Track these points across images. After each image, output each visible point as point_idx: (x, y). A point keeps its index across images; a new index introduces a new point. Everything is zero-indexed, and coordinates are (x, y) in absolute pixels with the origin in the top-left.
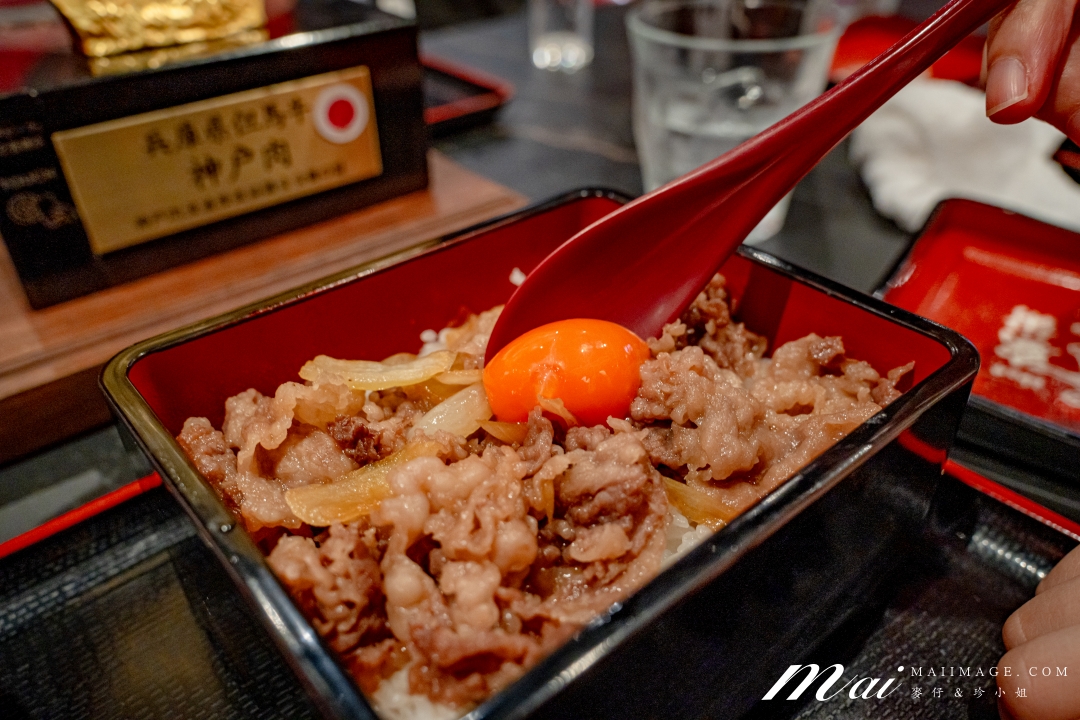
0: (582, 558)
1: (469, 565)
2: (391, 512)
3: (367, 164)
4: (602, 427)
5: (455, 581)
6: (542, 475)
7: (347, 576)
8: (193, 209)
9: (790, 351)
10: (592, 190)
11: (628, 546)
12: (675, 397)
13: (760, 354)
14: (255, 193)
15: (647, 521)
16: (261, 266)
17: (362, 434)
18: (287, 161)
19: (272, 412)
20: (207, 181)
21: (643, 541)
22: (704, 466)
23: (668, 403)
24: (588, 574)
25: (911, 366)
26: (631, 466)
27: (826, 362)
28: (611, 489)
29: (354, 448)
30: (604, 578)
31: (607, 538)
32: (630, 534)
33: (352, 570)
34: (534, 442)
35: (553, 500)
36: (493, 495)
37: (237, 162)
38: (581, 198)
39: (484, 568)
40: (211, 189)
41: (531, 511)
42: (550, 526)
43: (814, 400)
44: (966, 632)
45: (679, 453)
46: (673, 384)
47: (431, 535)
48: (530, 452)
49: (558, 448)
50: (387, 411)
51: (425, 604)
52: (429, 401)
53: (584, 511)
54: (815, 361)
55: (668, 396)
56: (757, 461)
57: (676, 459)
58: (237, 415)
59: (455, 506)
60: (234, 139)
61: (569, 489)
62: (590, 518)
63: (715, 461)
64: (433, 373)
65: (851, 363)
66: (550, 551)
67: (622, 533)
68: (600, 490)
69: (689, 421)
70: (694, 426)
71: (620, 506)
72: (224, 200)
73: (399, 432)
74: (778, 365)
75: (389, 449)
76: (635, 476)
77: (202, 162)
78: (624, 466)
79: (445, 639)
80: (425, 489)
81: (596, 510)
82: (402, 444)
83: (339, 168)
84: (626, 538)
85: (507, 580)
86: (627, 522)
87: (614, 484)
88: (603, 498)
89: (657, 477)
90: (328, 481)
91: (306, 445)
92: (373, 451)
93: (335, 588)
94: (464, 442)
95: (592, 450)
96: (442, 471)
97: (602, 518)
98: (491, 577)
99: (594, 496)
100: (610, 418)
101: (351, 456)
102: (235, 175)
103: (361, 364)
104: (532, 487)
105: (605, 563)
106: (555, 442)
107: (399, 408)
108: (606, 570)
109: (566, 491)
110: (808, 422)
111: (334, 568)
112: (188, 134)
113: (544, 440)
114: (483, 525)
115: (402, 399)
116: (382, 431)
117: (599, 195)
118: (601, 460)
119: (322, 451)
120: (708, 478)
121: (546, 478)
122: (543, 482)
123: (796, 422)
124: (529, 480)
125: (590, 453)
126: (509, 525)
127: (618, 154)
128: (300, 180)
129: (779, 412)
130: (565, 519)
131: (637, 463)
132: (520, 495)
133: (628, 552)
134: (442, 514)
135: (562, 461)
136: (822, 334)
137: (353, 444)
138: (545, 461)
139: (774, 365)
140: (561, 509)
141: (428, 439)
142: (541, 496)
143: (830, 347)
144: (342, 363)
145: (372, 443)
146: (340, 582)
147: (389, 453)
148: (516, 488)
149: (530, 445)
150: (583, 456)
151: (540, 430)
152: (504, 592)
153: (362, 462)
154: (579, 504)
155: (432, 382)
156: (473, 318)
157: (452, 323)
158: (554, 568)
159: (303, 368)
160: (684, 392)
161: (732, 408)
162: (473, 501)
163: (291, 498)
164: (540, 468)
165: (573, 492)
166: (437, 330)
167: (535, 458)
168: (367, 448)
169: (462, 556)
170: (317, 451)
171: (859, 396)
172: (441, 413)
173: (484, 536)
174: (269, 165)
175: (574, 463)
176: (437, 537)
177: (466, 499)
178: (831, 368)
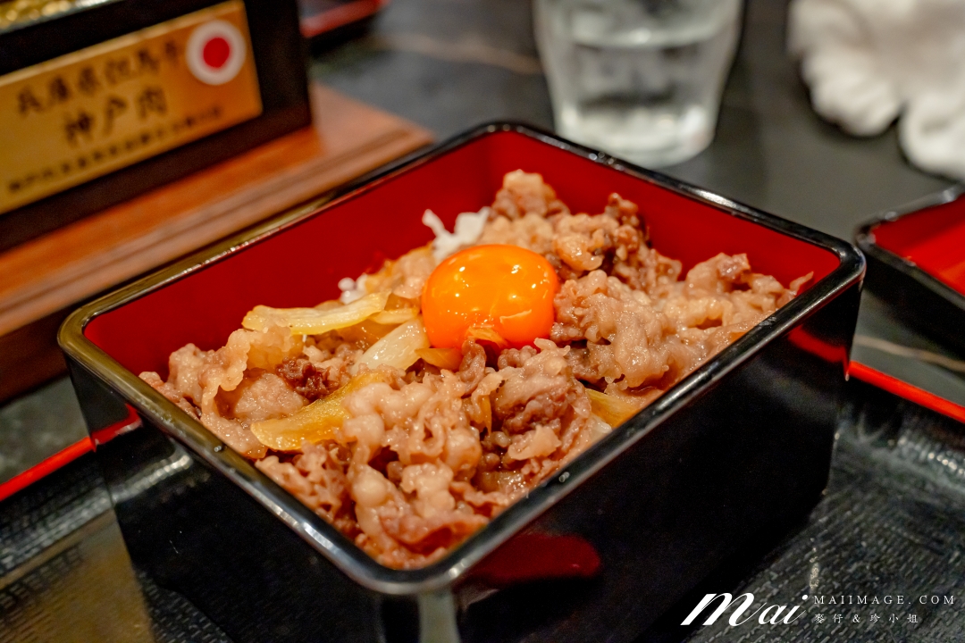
0: (520, 457)
1: (426, 466)
2: (354, 429)
3: (248, 105)
4: (529, 347)
5: (415, 480)
6: (479, 392)
7: (323, 483)
8: (66, 168)
9: (701, 271)
10: (499, 124)
11: (558, 444)
12: (586, 320)
13: (675, 278)
14: (129, 146)
15: (574, 424)
16: (144, 225)
17: (310, 372)
18: (162, 109)
19: (224, 359)
20: (80, 138)
21: (571, 441)
22: (619, 376)
23: (582, 325)
24: (525, 471)
25: (810, 276)
26: (556, 376)
27: (734, 278)
28: (540, 397)
29: (304, 386)
30: (539, 472)
31: (540, 439)
32: (560, 433)
33: (327, 478)
34: (469, 366)
35: (491, 413)
36: (439, 408)
37: (110, 115)
38: (487, 134)
39: (438, 467)
40: (84, 145)
41: (473, 423)
42: (488, 437)
43: (722, 314)
44: (886, 525)
45: (596, 368)
46: (583, 307)
47: (388, 447)
48: (466, 374)
49: (491, 370)
50: (326, 353)
51: (390, 503)
52: (366, 341)
53: (518, 420)
54: (723, 279)
55: (581, 318)
56: (667, 368)
57: (594, 373)
58: (185, 367)
59: (406, 423)
60: (106, 90)
61: (504, 402)
62: (523, 425)
63: (629, 371)
64: (368, 314)
65: (757, 278)
66: (491, 457)
67: (552, 433)
68: (529, 400)
69: (602, 339)
70: (607, 343)
71: (549, 411)
72: (98, 156)
73: (342, 369)
74: (691, 286)
75: (336, 384)
76: (560, 384)
77: (75, 117)
78: (550, 377)
79: (412, 523)
80: (379, 411)
81: (528, 417)
82: (348, 379)
83: (216, 112)
84: (556, 438)
85: (458, 476)
86: (556, 424)
87: (541, 393)
88: (533, 406)
89: (580, 388)
90: (283, 416)
91: (259, 386)
92: (322, 387)
93: (313, 494)
94: (403, 374)
95: (521, 366)
96: (391, 394)
97: (534, 424)
98: (445, 474)
99: (524, 406)
100: (537, 339)
101: (302, 394)
102: (109, 128)
103: (299, 311)
104: (471, 403)
105: (540, 460)
106: (488, 365)
107: (338, 349)
108: (541, 466)
109: (500, 405)
110: (715, 333)
111: (311, 478)
112: (60, 89)
113: (478, 363)
114: (434, 434)
115: (339, 341)
116: (329, 368)
117: (506, 128)
118: (529, 375)
119: (275, 390)
120: (625, 388)
121: (482, 394)
122: (480, 399)
123: (705, 334)
124: (467, 399)
125: (520, 369)
126: (456, 431)
127: (521, 65)
128: (176, 127)
129: (690, 327)
130: (501, 431)
131: (560, 374)
132: (461, 410)
133: (559, 449)
134: (396, 429)
135: (495, 378)
136: (730, 253)
137: (303, 382)
138: (480, 381)
139: (687, 286)
140: (499, 422)
141: (371, 371)
142: (480, 411)
143: (737, 264)
144: (279, 312)
145: (321, 380)
146: (317, 487)
147: (337, 388)
148: (458, 404)
149: (465, 370)
150: (514, 372)
151: (474, 356)
152: (457, 486)
153: (312, 398)
154: (513, 416)
155: (368, 322)
156: (388, 263)
157: (368, 270)
158: (496, 473)
159: (245, 318)
160: (595, 313)
161: (641, 323)
162: (422, 415)
163: (257, 430)
164: (476, 388)
165: (507, 405)
166: (355, 278)
167: (471, 380)
168: (316, 384)
169: (418, 459)
170: (269, 391)
171: (764, 308)
172: (382, 348)
173: (437, 440)
174: (143, 115)
175: (506, 379)
176: (394, 448)
177: (415, 416)
178: (738, 285)
